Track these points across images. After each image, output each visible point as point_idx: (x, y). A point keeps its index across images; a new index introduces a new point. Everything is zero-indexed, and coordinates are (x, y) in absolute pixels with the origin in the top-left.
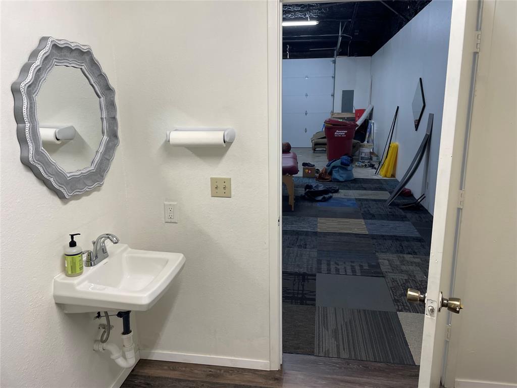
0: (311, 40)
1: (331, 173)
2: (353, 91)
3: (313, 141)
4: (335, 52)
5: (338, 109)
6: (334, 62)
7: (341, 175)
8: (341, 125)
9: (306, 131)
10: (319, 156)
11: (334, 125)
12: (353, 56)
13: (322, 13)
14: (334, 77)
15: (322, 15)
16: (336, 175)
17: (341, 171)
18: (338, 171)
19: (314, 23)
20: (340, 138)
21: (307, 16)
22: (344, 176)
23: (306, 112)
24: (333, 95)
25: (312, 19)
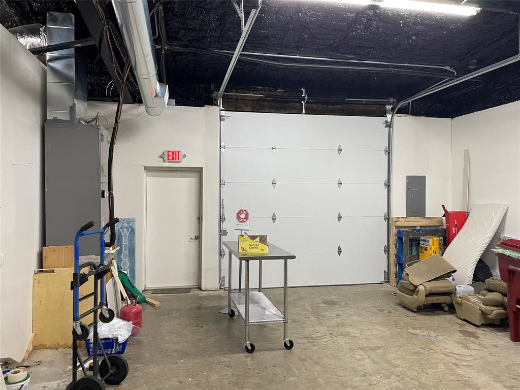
2: (425, 176)
4: (388, 107)
5: (399, 210)
6: (389, 125)
14: (389, 153)
23: (339, 214)
24: (388, 185)
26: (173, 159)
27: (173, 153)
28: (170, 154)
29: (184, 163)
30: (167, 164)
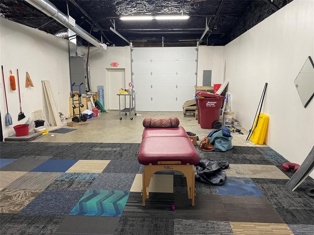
0: (181, 32)
1: (213, 143)
2: (211, 71)
3: (184, 108)
4: (198, 42)
6: (197, 50)
7: (223, 145)
8: (210, 97)
9: (177, 100)
10: (190, 120)
11: (205, 97)
12: (210, 45)
13: (193, 9)
14: (197, 61)
15: (193, 11)
16: (218, 145)
17: (223, 142)
18: (220, 142)
19: (186, 17)
20: (211, 108)
21: (181, 11)
22: (226, 146)
23: (177, 86)
24: (196, 74)
25: (185, 14)
26: (115, 65)
27: (115, 63)
28: (114, 64)
29: (119, 67)
30: (113, 67)
